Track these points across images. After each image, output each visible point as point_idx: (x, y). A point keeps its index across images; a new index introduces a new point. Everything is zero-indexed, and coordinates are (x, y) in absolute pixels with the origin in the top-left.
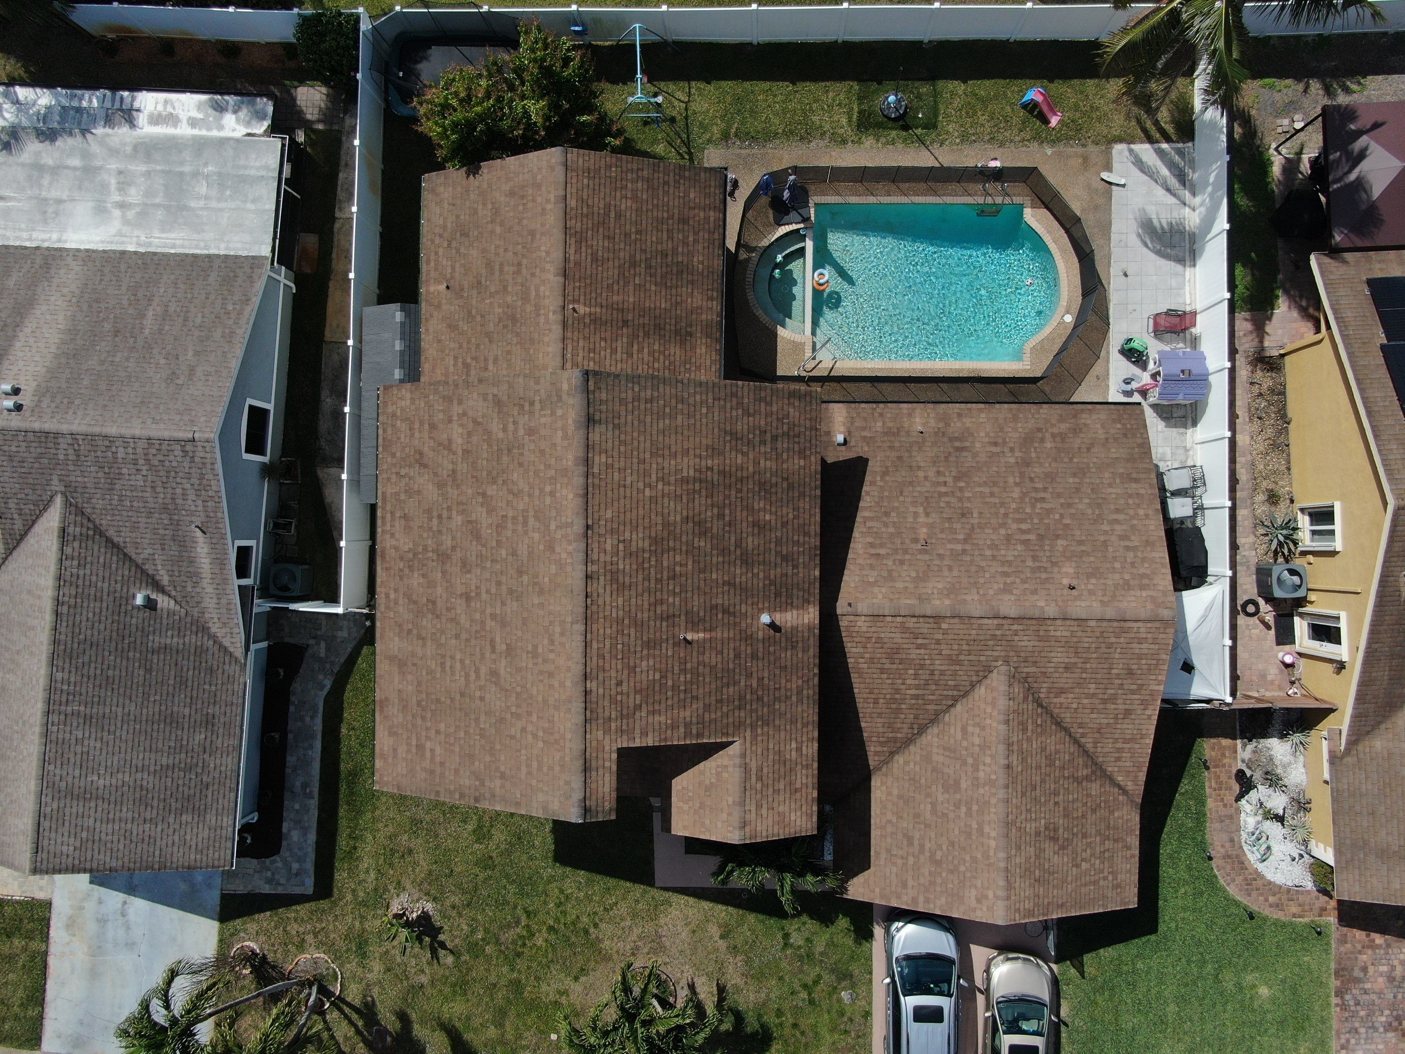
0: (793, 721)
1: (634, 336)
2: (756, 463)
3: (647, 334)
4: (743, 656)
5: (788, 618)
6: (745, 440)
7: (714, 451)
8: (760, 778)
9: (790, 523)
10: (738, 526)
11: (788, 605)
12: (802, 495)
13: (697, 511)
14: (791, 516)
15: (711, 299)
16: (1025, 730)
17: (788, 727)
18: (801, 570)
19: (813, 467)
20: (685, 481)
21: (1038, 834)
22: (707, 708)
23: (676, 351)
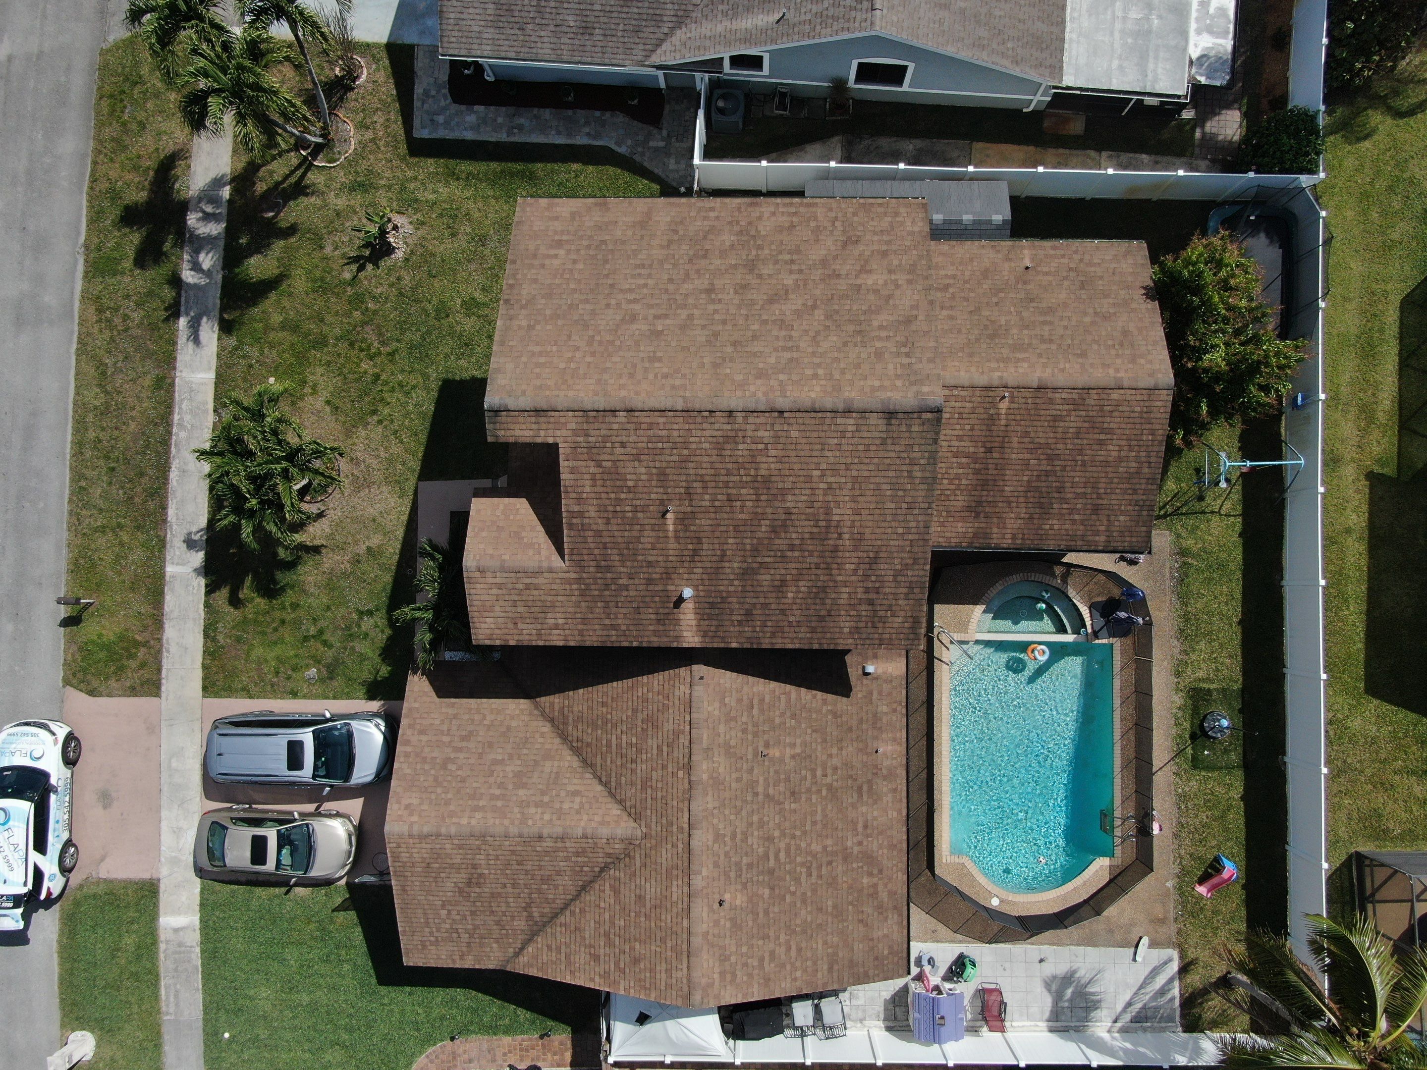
0: (584, 621)
1: (975, 460)
2: (845, 584)
3: (977, 472)
4: (650, 570)
5: (688, 616)
6: (870, 572)
7: (858, 541)
8: (528, 587)
9: (784, 618)
10: (781, 565)
11: (702, 616)
12: (813, 630)
13: (797, 523)
14: (791, 619)
15: (1014, 537)
16: (577, 854)
17: (578, 615)
18: (737, 628)
19: (841, 641)
20: (828, 511)
21: (475, 866)
22: (598, 534)
23: (960, 501)
